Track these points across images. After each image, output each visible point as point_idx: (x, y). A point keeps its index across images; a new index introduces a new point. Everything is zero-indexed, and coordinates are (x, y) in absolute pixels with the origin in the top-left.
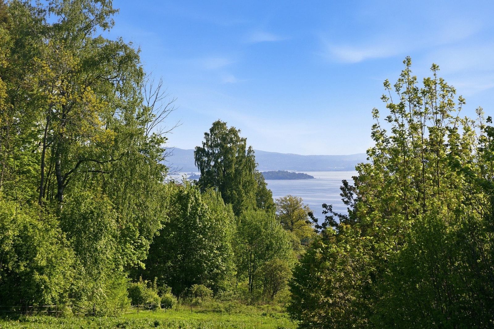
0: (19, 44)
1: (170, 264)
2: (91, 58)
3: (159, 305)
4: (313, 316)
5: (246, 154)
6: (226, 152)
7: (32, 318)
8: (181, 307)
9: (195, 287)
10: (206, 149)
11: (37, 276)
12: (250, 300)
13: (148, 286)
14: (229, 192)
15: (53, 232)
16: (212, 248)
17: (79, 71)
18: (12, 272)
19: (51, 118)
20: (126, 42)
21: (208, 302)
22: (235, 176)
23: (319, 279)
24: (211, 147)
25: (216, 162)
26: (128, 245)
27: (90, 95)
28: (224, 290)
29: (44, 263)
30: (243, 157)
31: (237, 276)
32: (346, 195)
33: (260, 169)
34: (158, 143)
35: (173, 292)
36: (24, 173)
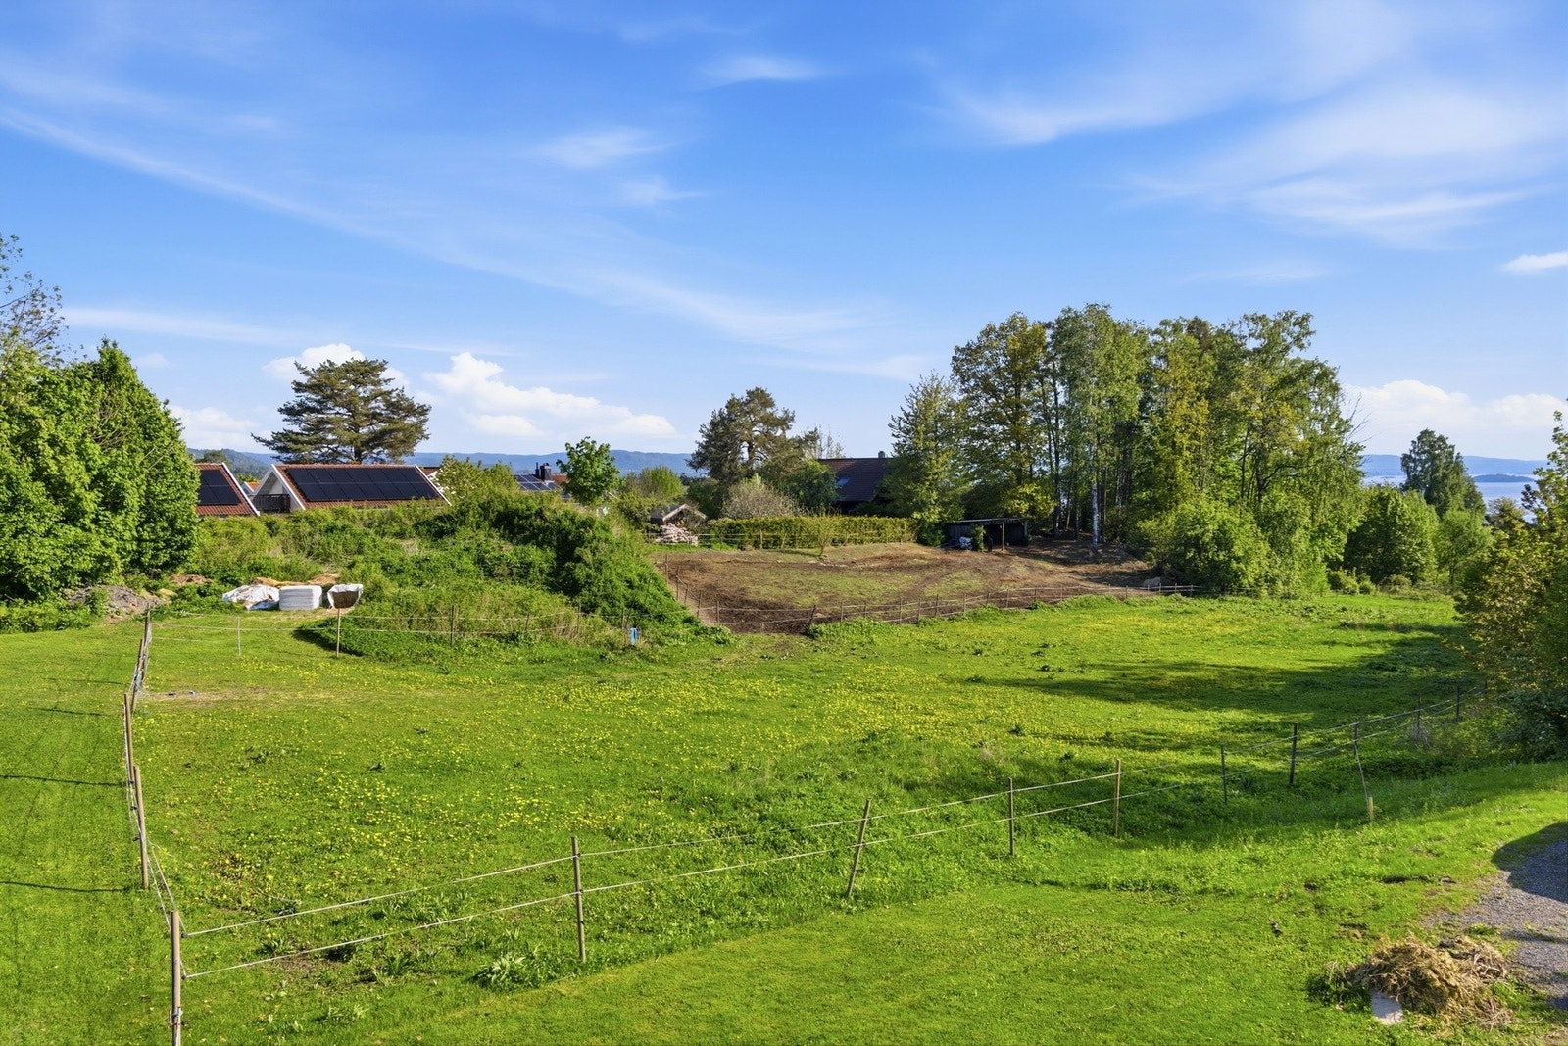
0: (1222, 367)
1: (1370, 556)
2: (1288, 377)
3: (1358, 591)
4: (1477, 619)
5: (1454, 459)
6: (1433, 458)
7: (1230, 598)
8: (1379, 594)
9: (1394, 577)
10: (1413, 455)
11: (1234, 565)
12: (1449, 591)
13: (1348, 574)
14: (1435, 494)
15: (1248, 527)
16: (1411, 544)
17: (1277, 389)
18: (1213, 559)
19: (1252, 428)
20: (1321, 361)
21: (1407, 590)
22: (1443, 480)
23: (1485, 583)
24: (1418, 454)
25: (1423, 467)
26: (1327, 540)
27: (1286, 408)
28: (1424, 580)
29: (1240, 553)
30: (1451, 462)
31: (1438, 568)
32: (1527, 500)
33: (1471, 473)
34: (1356, 451)
35: (1372, 580)
36: (1229, 477)
